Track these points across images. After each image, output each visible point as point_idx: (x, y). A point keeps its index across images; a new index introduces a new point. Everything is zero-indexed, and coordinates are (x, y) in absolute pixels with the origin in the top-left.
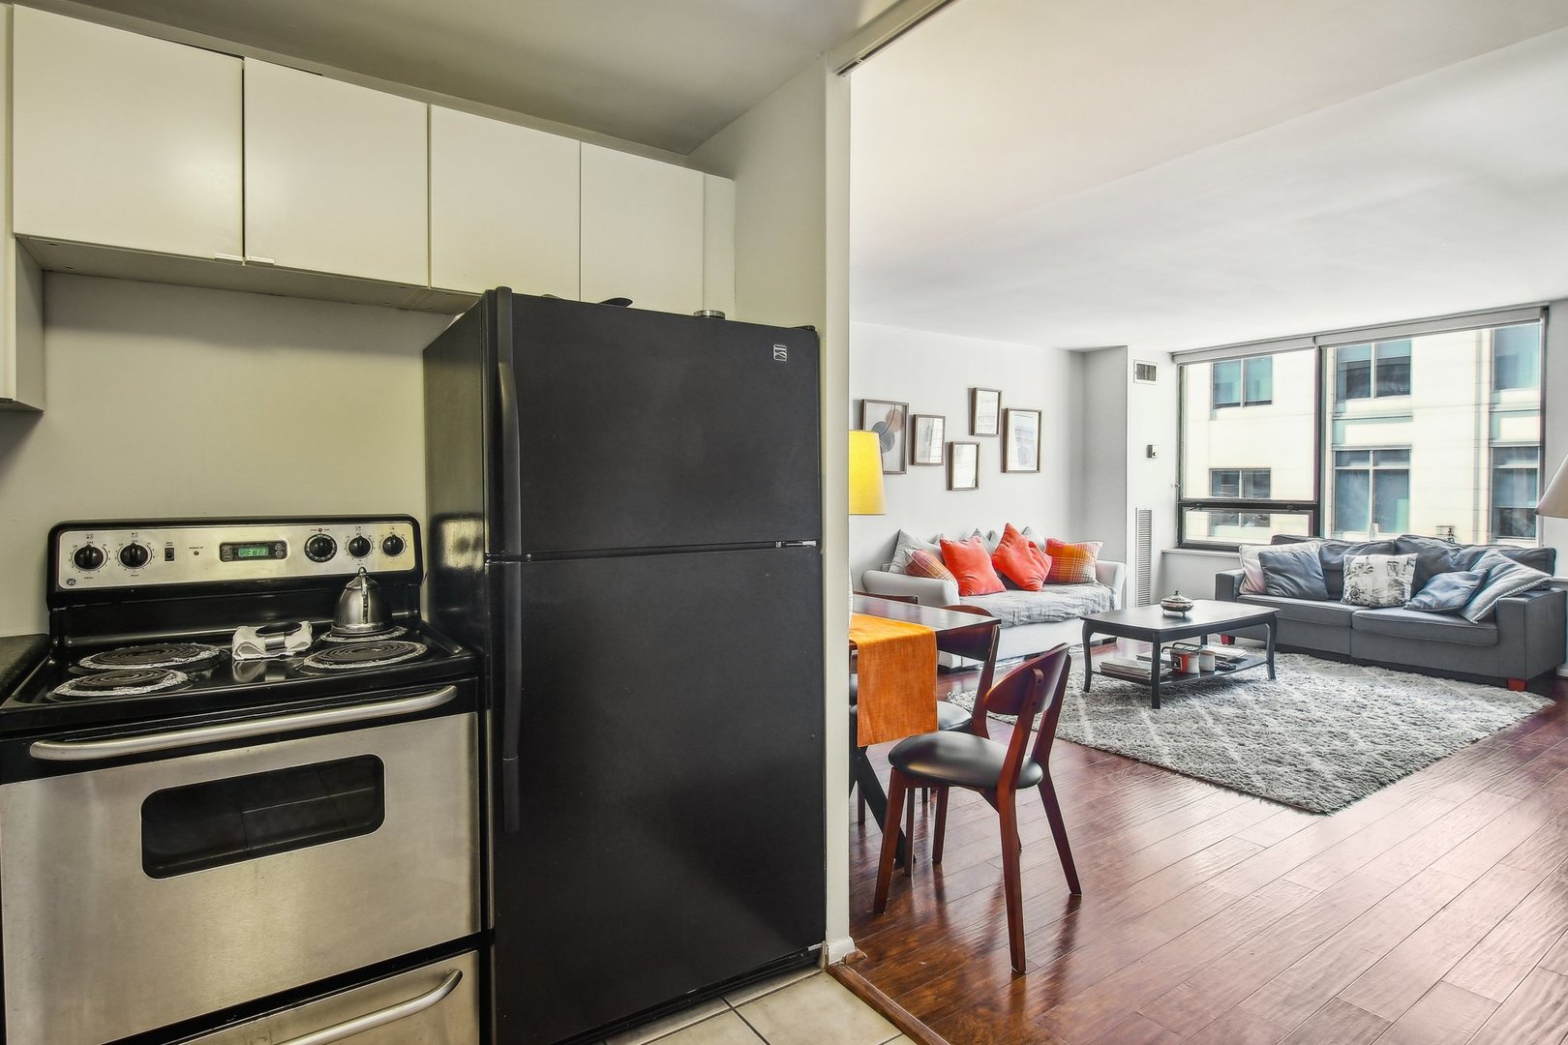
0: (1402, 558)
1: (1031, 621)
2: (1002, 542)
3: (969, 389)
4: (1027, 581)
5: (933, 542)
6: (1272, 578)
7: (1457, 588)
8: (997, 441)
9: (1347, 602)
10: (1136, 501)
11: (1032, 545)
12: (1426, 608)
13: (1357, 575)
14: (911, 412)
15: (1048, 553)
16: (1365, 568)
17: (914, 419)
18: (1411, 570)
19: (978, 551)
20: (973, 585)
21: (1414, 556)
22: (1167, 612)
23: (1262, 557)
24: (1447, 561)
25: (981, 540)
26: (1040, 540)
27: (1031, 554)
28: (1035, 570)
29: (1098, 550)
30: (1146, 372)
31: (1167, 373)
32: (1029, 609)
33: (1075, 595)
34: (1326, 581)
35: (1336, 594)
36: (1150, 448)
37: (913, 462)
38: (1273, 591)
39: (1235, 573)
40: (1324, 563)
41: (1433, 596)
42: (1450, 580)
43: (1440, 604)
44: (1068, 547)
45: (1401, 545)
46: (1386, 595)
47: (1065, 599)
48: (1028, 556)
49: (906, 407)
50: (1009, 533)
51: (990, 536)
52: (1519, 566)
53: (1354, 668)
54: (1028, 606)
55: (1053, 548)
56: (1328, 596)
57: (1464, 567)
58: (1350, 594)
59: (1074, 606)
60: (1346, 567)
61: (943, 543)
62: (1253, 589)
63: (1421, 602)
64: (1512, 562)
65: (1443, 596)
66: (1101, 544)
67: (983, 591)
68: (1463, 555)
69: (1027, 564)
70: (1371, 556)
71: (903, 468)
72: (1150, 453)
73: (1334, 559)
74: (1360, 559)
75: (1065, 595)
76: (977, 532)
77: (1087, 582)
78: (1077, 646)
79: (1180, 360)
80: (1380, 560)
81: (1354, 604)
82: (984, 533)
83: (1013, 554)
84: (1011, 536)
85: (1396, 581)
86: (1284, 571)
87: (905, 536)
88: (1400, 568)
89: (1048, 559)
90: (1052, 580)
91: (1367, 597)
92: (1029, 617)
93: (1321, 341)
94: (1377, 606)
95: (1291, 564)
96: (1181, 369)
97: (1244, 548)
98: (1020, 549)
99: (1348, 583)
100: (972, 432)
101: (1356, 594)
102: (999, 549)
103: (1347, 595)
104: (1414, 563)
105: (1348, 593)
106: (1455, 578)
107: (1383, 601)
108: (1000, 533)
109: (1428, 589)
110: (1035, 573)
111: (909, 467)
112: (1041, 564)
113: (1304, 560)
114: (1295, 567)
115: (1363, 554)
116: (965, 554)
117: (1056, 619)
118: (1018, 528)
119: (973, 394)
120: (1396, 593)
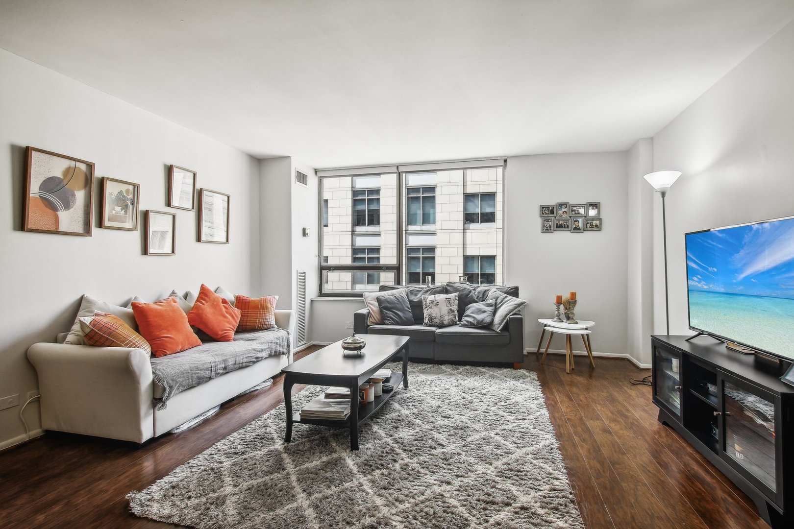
0: (452, 296)
1: (227, 371)
2: (198, 301)
3: (165, 166)
4: (220, 333)
5: (125, 305)
6: (386, 313)
7: (485, 312)
8: (192, 215)
9: (427, 325)
10: (297, 266)
11: (224, 301)
12: (471, 325)
13: (431, 308)
14: (98, 173)
15: (237, 307)
16: (435, 303)
17: (102, 182)
18: (456, 302)
19: (174, 311)
20: (169, 345)
21: (457, 294)
22: (347, 352)
23: (379, 300)
24: (472, 296)
25: (178, 300)
26: (230, 297)
27: (224, 309)
28: (228, 322)
29: (276, 301)
30: (302, 178)
31: (313, 180)
32: (225, 361)
33: (263, 340)
34: (413, 313)
35: (419, 320)
36: (304, 230)
37: (100, 224)
38: (387, 322)
39: (364, 311)
40: (411, 301)
41: (474, 317)
42: (480, 307)
43: (479, 322)
44: (253, 302)
45: (448, 288)
46: (447, 319)
47: (255, 345)
48: (221, 310)
49: (90, 166)
50: (204, 293)
51: (186, 296)
52: (510, 297)
53: (436, 367)
54: (224, 358)
55: (240, 302)
56: (414, 322)
57: (481, 299)
58: (429, 320)
59: (262, 350)
60: (424, 303)
61: (135, 306)
62: (375, 322)
63: (468, 322)
64: (506, 295)
65: (480, 317)
66: (277, 297)
67: (180, 348)
68: (479, 292)
69: (221, 318)
70: (436, 295)
71: (87, 231)
72: (304, 233)
73: (415, 299)
74: (431, 297)
75: (254, 342)
76: (173, 293)
77: (268, 328)
78: (264, 382)
79: (320, 174)
80: (441, 297)
81: (430, 326)
82: (180, 293)
83: (207, 309)
84: (206, 295)
85: (451, 310)
86: (393, 308)
87: (89, 301)
88: (452, 301)
89: (237, 312)
90: (242, 329)
91: (437, 321)
92: (225, 368)
93: (401, 169)
94: (441, 326)
95: (395, 303)
96: (320, 180)
97: (366, 294)
98: (215, 305)
99: (426, 313)
100: (169, 204)
101: (431, 319)
102: (196, 307)
103: (426, 321)
104: (457, 298)
105: (427, 319)
106: (480, 305)
107: (446, 322)
108: (195, 293)
109: (468, 312)
110: (228, 325)
111: (95, 230)
112: (233, 317)
113: (401, 300)
114: (398, 305)
115: (430, 294)
116: (159, 314)
117: (248, 364)
118: (212, 288)
119: (169, 171)
120: (451, 317)
